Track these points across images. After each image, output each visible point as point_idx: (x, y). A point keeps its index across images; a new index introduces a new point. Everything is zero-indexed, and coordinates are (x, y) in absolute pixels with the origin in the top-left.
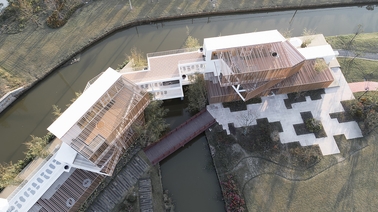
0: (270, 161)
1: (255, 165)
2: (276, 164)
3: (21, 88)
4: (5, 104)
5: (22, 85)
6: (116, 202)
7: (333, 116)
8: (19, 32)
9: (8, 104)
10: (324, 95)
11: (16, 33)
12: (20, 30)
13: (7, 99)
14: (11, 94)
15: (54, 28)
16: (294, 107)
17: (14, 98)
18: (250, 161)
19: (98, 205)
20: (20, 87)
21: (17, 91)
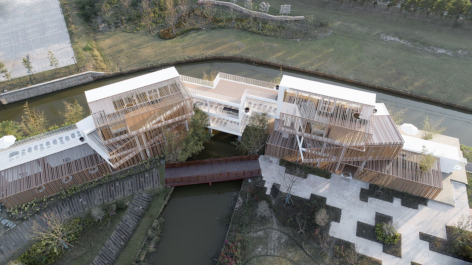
0: (301, 247)
1: (279, 243)
2: (308, 255)
3: (103, 73)
4: (81, 80)
5: (104, 71)
6: (106, 201)
7: (424, 237)
8: (133, 32)
9: (84, 81)
10: (423, 206)
11: (130, 33)
12: (135, 32)
13: (85, 76)
14: (91, 73)
15: (162, 38)
16: (371, 202)
17: (91, 79)
18: (275, 235)
19: (88, 196)
20: (102, 71)
21: (97, 74)
